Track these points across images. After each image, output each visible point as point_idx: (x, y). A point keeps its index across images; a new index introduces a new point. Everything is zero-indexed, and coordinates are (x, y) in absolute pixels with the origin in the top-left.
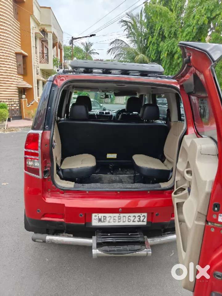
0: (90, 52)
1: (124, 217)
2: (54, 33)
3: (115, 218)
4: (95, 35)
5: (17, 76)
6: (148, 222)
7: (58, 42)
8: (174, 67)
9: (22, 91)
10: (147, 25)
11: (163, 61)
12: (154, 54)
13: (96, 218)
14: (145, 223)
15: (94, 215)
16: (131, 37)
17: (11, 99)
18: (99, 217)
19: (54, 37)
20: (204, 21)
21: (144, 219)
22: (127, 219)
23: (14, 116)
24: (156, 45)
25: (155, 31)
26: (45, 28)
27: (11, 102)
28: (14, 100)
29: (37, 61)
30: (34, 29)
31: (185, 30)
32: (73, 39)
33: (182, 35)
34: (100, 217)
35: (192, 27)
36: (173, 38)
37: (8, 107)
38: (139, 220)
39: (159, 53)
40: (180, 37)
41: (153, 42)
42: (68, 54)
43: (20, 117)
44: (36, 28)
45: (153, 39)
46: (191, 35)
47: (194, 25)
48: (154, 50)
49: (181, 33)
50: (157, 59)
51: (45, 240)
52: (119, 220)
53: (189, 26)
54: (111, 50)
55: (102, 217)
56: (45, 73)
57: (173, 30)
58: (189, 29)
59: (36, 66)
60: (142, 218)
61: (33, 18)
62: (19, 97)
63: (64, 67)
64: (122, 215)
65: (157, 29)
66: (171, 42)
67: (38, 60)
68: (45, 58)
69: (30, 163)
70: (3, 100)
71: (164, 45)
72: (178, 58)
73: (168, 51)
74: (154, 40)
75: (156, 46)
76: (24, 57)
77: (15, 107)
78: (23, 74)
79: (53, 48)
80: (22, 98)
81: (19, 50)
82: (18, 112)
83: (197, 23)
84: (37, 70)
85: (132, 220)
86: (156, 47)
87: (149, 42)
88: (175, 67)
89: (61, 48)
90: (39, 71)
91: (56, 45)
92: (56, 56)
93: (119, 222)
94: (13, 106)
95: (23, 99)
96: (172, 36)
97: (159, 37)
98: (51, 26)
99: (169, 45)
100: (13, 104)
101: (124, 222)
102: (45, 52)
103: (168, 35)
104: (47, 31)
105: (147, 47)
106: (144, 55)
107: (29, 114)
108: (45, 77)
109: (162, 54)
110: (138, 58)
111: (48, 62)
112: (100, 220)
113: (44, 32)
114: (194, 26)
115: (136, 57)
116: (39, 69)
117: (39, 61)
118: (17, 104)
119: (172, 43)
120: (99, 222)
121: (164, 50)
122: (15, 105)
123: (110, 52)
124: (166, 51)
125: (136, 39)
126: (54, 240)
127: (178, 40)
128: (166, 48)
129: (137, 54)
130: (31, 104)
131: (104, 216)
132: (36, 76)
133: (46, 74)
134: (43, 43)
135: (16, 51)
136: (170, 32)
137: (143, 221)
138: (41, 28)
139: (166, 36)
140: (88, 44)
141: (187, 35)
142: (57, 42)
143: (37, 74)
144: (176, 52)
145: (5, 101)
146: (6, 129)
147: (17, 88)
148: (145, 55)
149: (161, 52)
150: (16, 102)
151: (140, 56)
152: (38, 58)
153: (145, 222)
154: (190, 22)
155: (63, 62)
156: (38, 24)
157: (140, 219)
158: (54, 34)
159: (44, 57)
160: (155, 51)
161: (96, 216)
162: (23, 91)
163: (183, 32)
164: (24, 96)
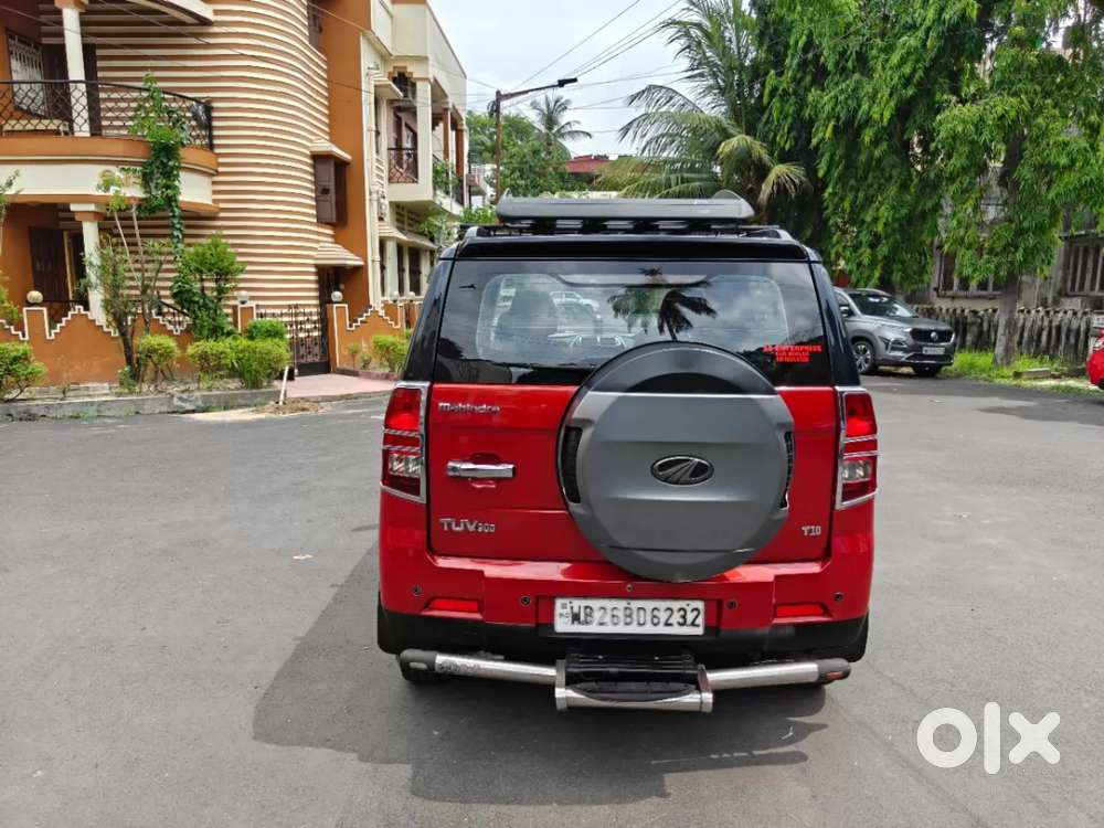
0: (558, 131)
1: (642, 612)
2: (435, 80)
3: (615, 612)
4: (575, 80)
5: (316, 229)
6: (707, 628)
7: (450, 106)
8: (860, 172)
9: (332, 279)
10: (757, 32)
11: (823, 155)
12: (786, 130)
13: (564, 611)
14: (699, 631)
15: (559, 602)
16: (701, 75)
17: (296, 306)
18: (572, 608)
19: (438, 94)
20: (965, 9)
21: (696, 617)
22: (649, 618)
23: (303, 361)
24: (793, 99)
25: (790, 52)
26: (405, 67)
27: (297, 315)
28: (307, 310)
29: (382, 178)
30: (372, 75)
31: (895, 44)
32: (500, 96)
33: (887, 60)
34: (576, 610)
35: (921, 33)
36: (854, 72)
37: (287, 332)
38: (682, 621)
39: (804, 127)
40: (880, 68)
41: (781, 88)
42: (483, 143)
43: (325, 367)
44: (378, 69)
45: (781, 79)
46: (917, 61)
47: (928, 23)
48: (786, 117)
49: (883, 56)
50: (798, 148)
51: (434, 662)
52: (628, 620)
53: (913, 27)
54: (635, 124)
55: (582, 610)
56: (406, 214)
57: (854, 44)
58: (910, 41)
59: (378, 192)
60: (690, 617)
61: (368, 40)
62: (320, 298)
63: (470, 191)
64: (635, 604)
65: (797, 42)
66: (848, 86)
67: (382, 171)
68: (405, 166)
69: (397, 466)
70: (272, 311)
71: (823, 100)
72: (876, 142)
73: (838, 119)
74: (785, 82)
75: (796, 103)
76: (341, 166)
77: (308, 331)
78: (334, 221)
79: (433, 128)
80: (331, 302)
81: (324, 145)
82: (317, 350)
83: (940, 18)
84: (380, 205)
85: (663, 620)
86: (793, 108)
87: (767, 92)
88: (868, 172)
89: (460, 128)
90: (387, 210)
91: (441, 119)
92: (441, 156)
93: (627, 624)
94: (301, 328)
95: (335, 305)
96: (850, 64)
97: (804, 72)
98: (426, 58)
99: (842, 98)
100: (301, 323)
101: (640, 624)
102: (407, 144)
103: (837, 65)
104: (415, 76)
105: (760, 109)
106: (749, 139)
107: (354, 354)
108: (406, 227)
109: (817, 129)
110: (727, 150)
111: (417, 176)
112: (576, 618)
113: (403, 80)
114: (929, 29)
115: (723, 144)
116: (386, 202)
117: (385, 175)
118: (315, 323)
119: (853, 91)
120: (573, 623)
121: (824, 116)
122: (308, 326)
123: (631, 133)
124: (828, 119)
125: (722, 84)
126: (457, 666)
127: (871, 78)
128: (828, 108)
129: (727, 135)
130: (362, 322)
131: (587, 607)
132: (378, 226)
133: (409, 218)
134: (401, 115)
135: (313, 150)
136: (842, 54)
137: (693, 624)
138: (395, 67)
139: (830, 66)
140: (552, 104)
141: (903, 61)
142: (446, 110)
143: (381, 219)
144: (867, 122)
145: (278, 311)
146: (284, 403)
147: (313, 270)
148: (755, 136)
149: (811, 122)
150: (311, 314)
151: (734, 142)
152: (385, 168)
153: (698, 626)
154: (914, 13)
155: (466, 171)
156: (384, 56)
157: (684, 617)
158: (436, 86)
159: (404, 161)
160: (790, 120)
161: (564, 606)
162: (332, 277)
163: (889, 49)
164: (337, 295)
